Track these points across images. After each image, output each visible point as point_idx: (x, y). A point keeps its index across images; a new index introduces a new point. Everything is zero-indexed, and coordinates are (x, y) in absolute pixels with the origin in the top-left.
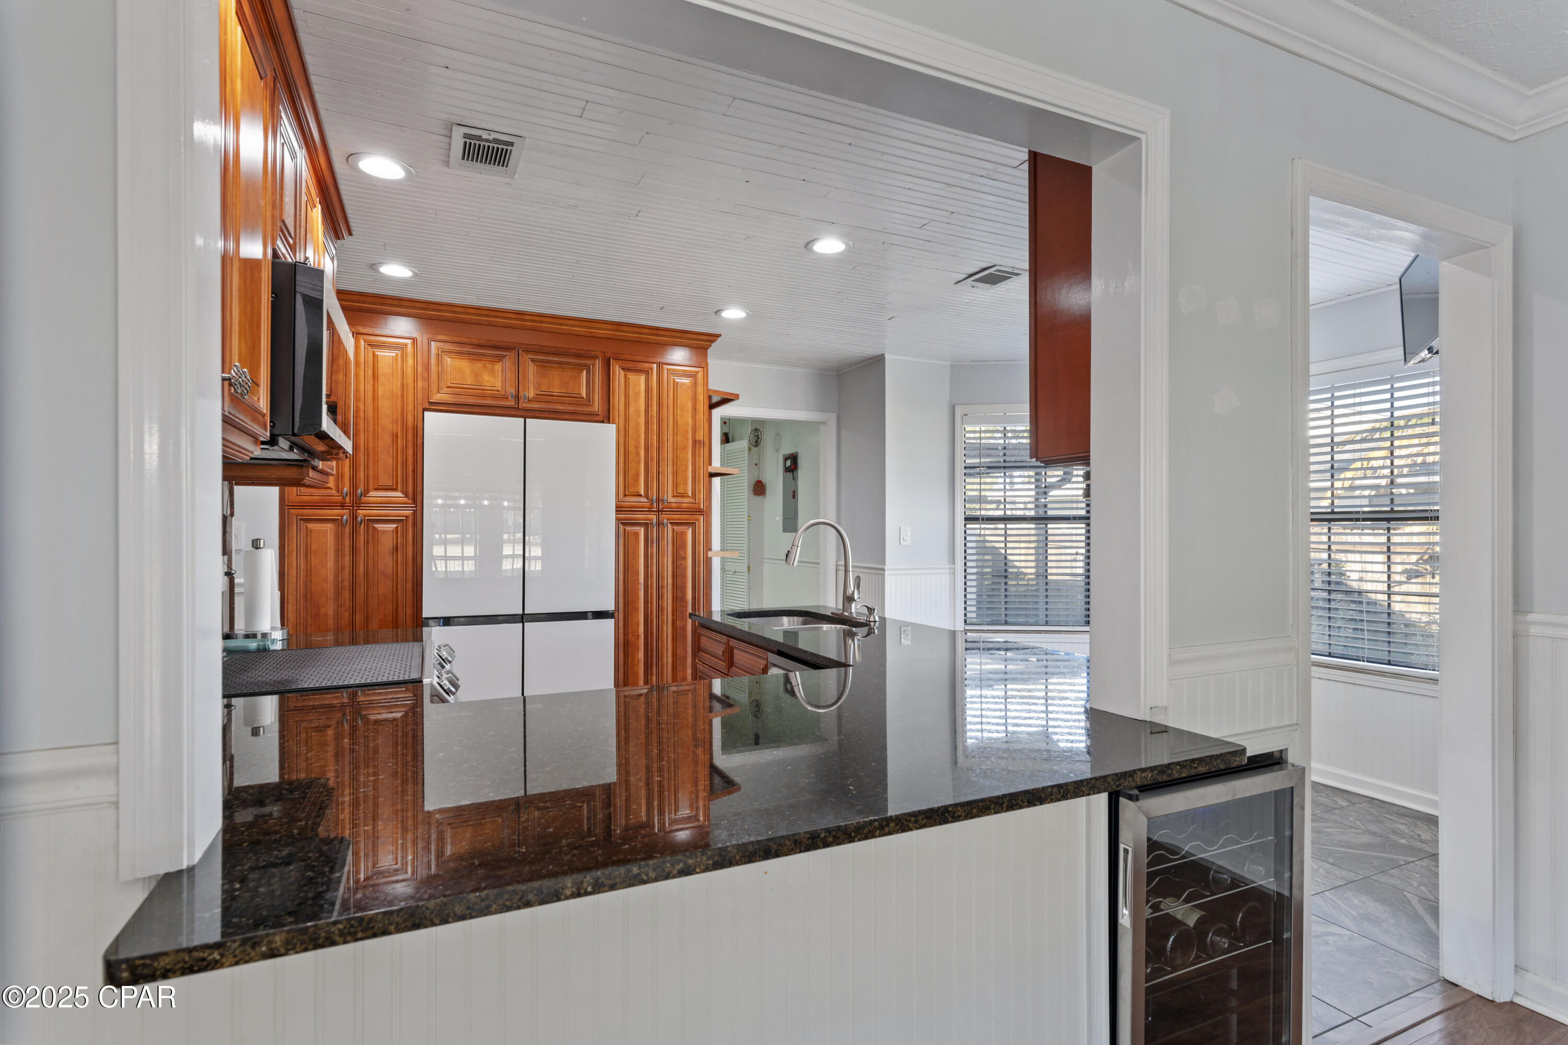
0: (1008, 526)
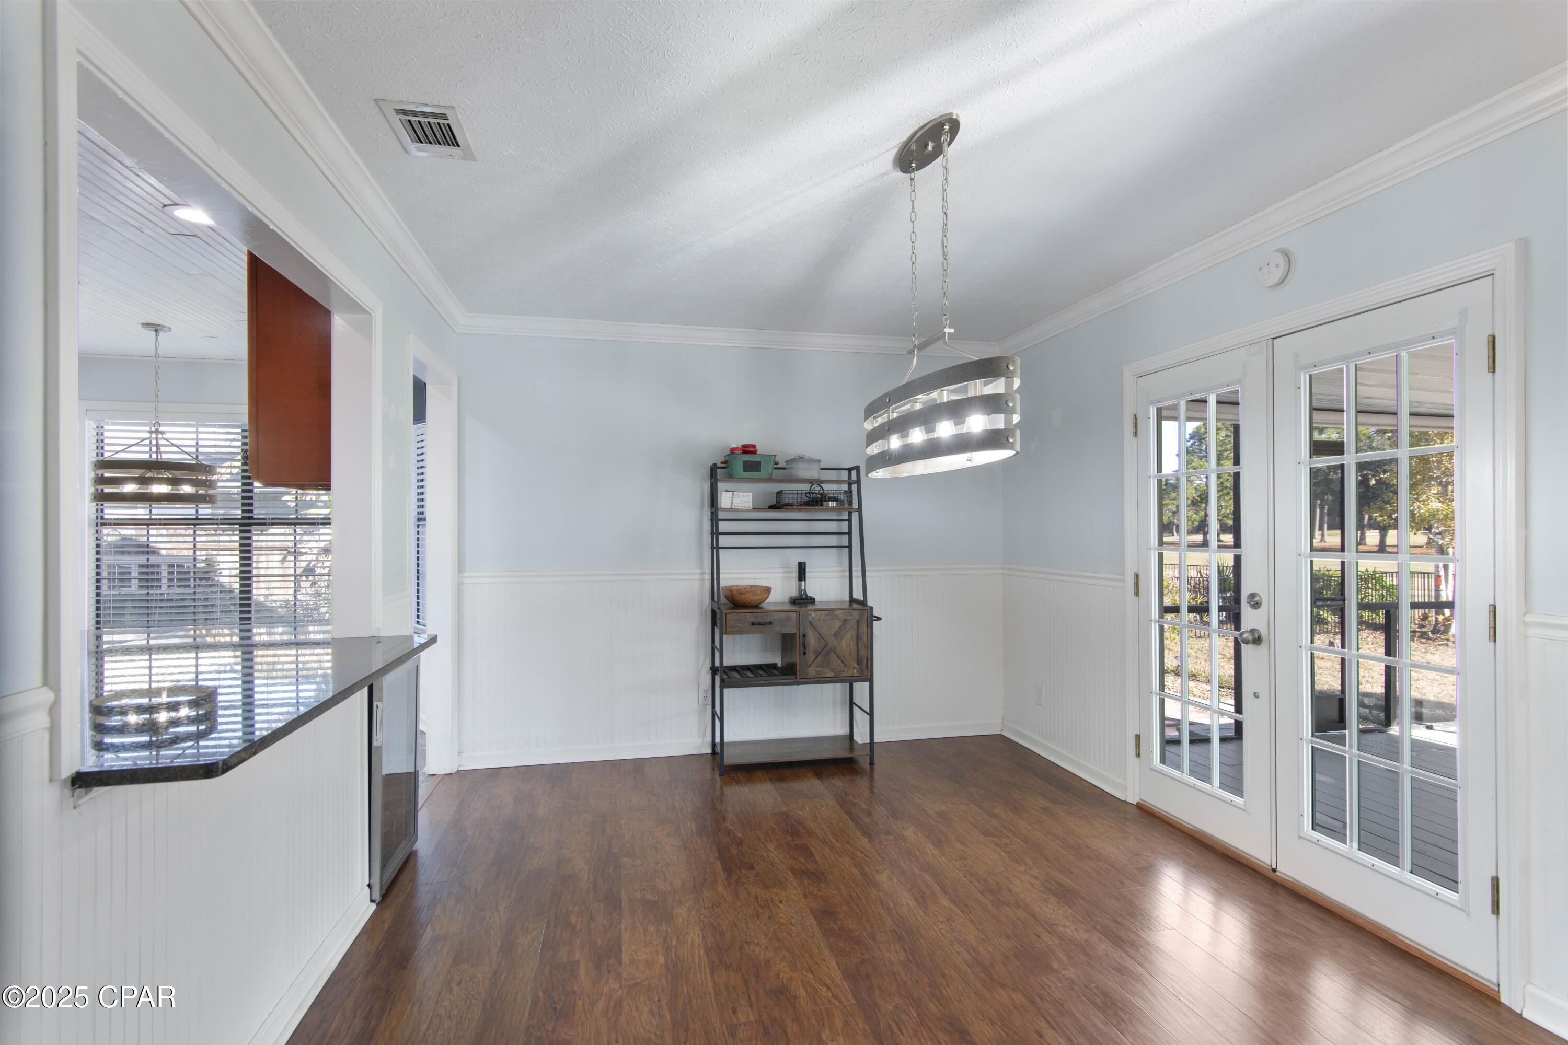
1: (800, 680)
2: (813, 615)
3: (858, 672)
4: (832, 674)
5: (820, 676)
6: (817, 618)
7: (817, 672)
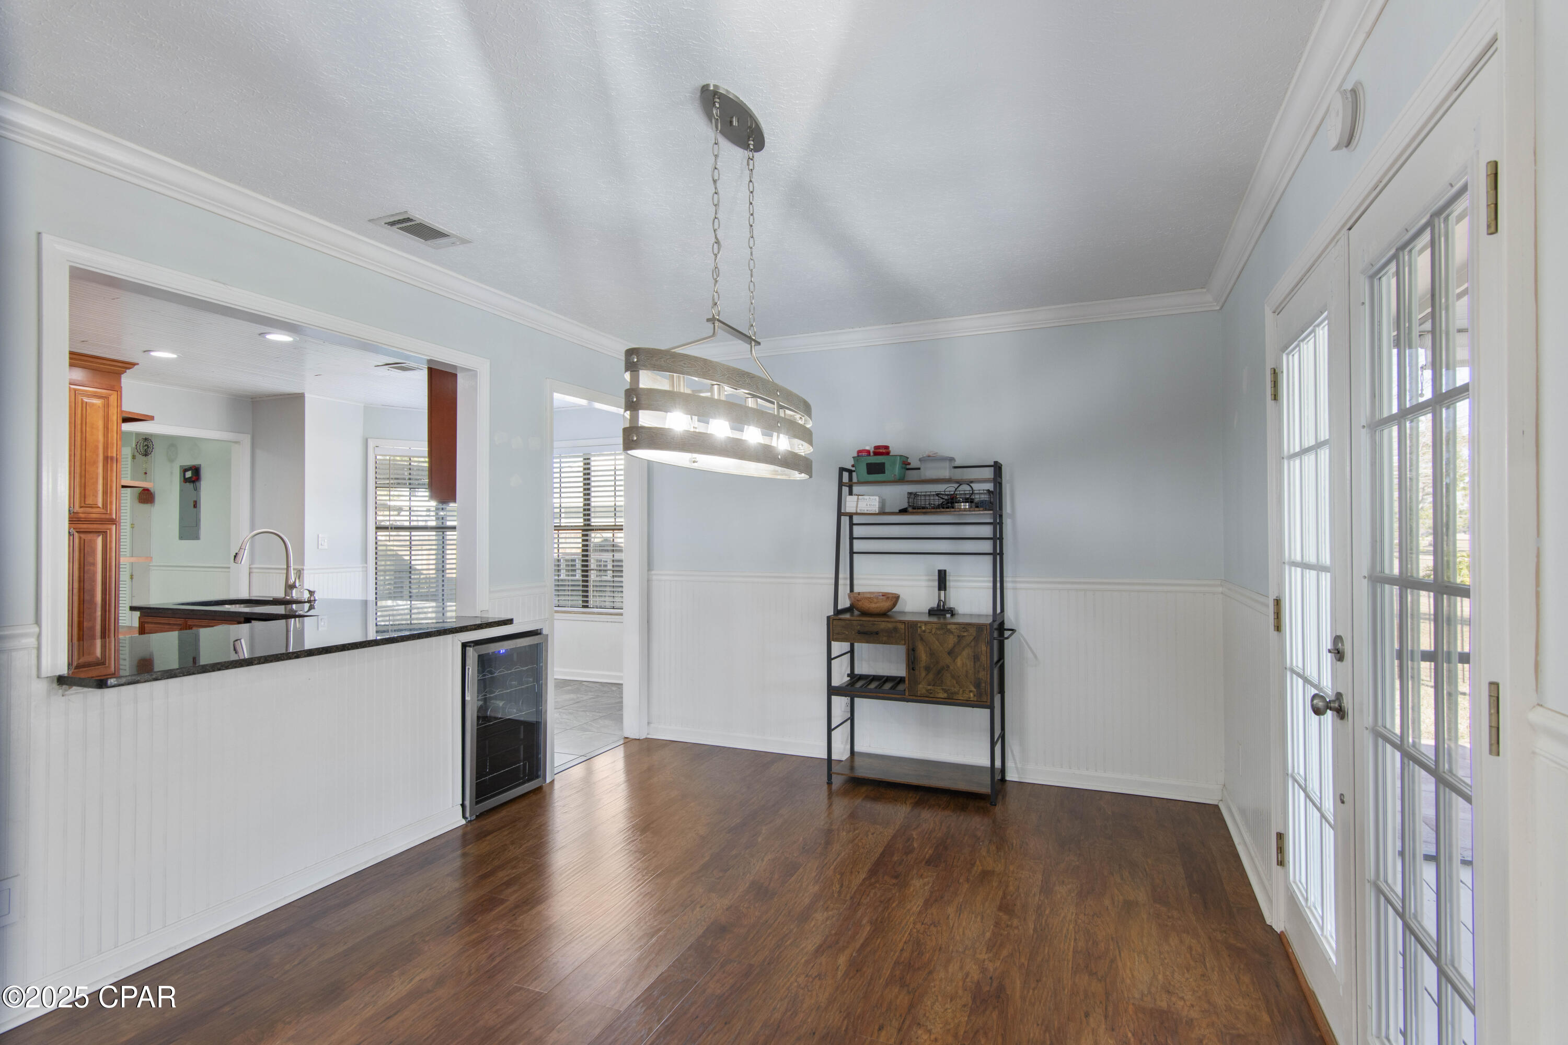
0: (413, 533)
1: (909, 697)
2: (923, 628)
3: (975, 696)
4: (945, 695)
5: (931, 696)
6: (928, 631)
7: (927, 691)
